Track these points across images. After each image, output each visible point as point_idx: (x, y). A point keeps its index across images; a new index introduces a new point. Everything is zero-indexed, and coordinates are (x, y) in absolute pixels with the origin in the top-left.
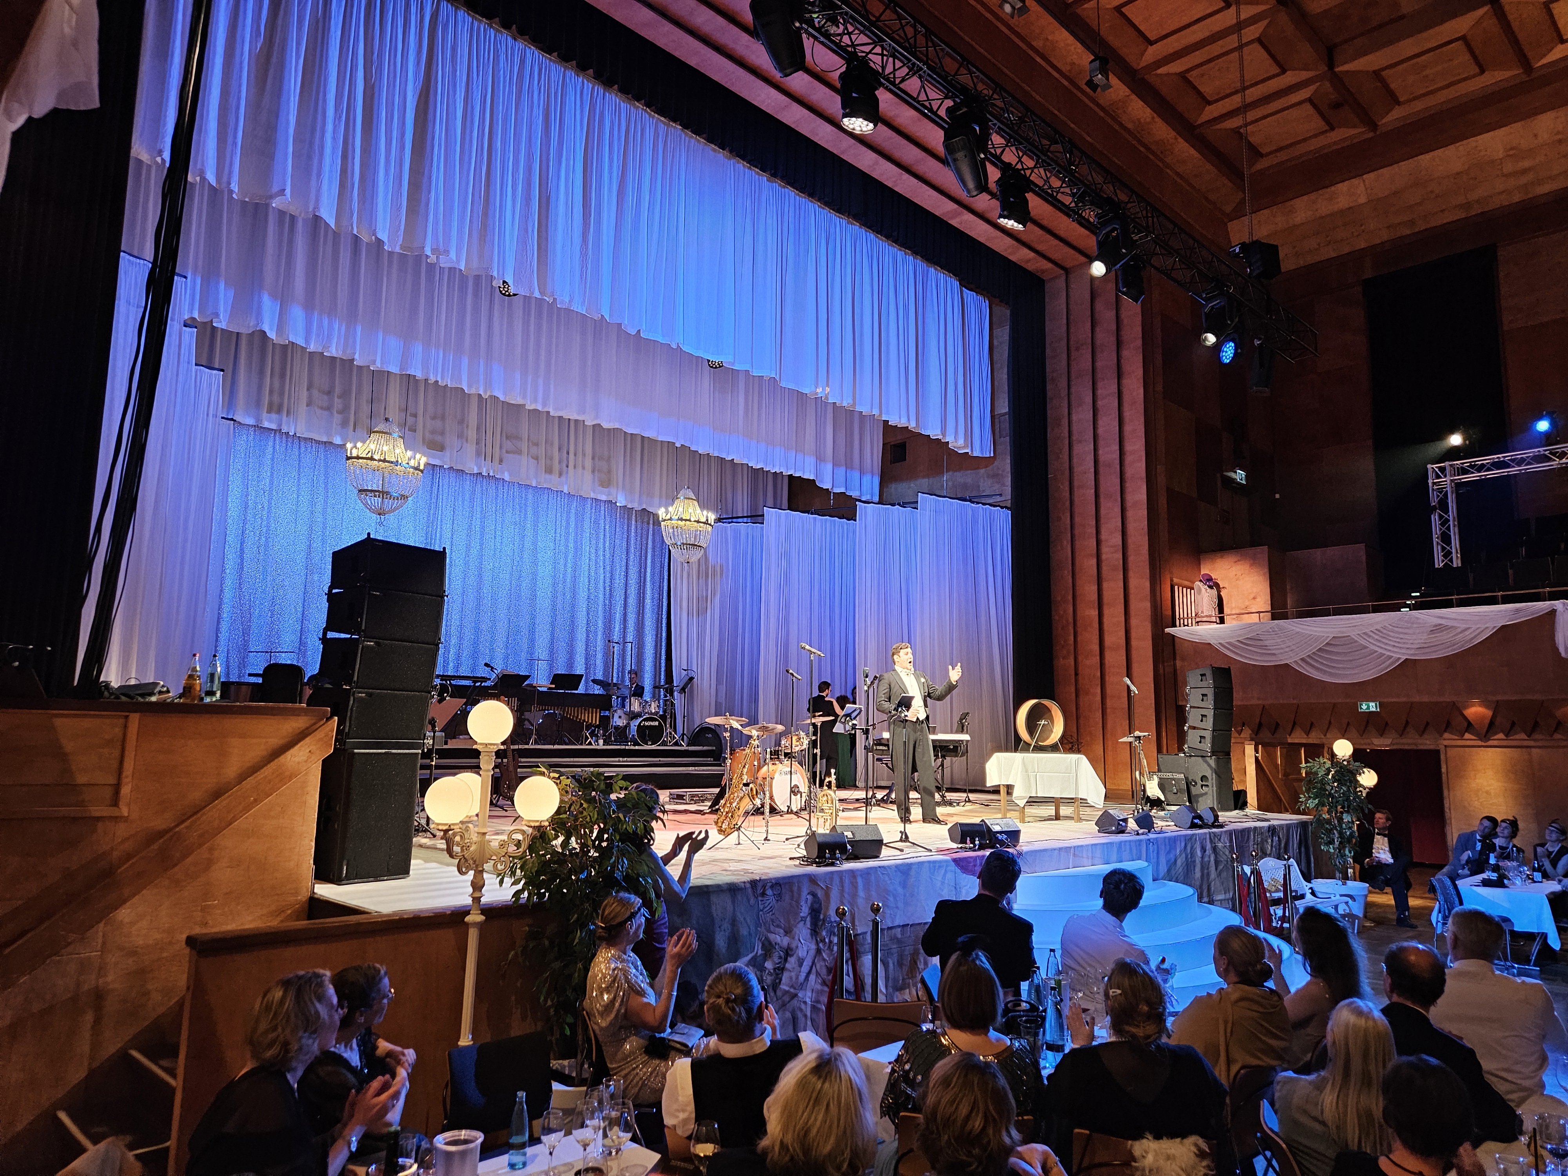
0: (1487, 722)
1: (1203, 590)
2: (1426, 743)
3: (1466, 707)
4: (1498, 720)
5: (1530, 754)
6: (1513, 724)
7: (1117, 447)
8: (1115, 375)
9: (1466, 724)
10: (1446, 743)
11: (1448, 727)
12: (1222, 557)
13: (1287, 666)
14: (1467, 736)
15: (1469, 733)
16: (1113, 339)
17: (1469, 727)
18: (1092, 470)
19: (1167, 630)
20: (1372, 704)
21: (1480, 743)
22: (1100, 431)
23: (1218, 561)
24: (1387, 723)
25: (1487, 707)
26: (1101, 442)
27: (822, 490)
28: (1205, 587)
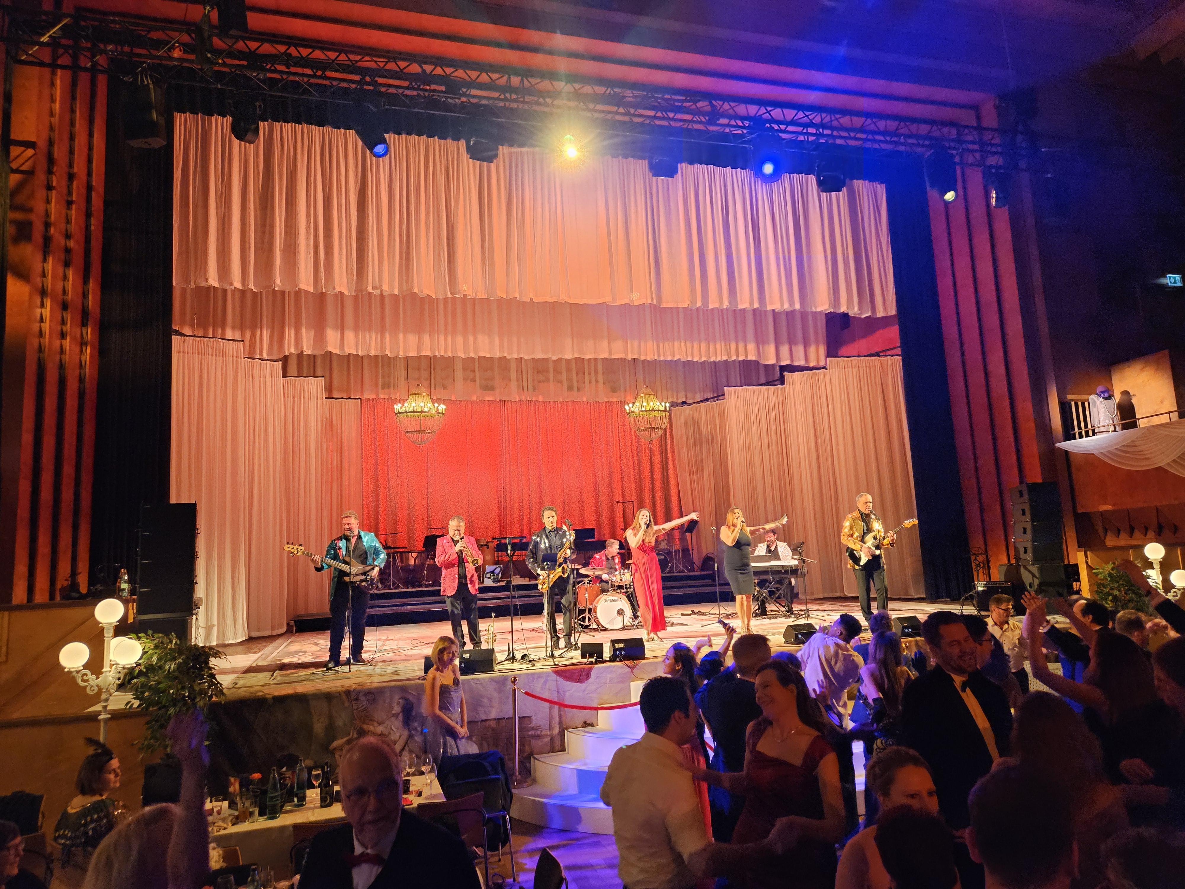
1: (1098, 402)
7: (994, 286)
12: (1129, 366)
13: (1161, 469)
18: (975, 311)
19: (1058, 445)
22: (978, 274)
23: (1127, 370)
26: (980, 285)
27: (766, 366)
28: (1101, 399)
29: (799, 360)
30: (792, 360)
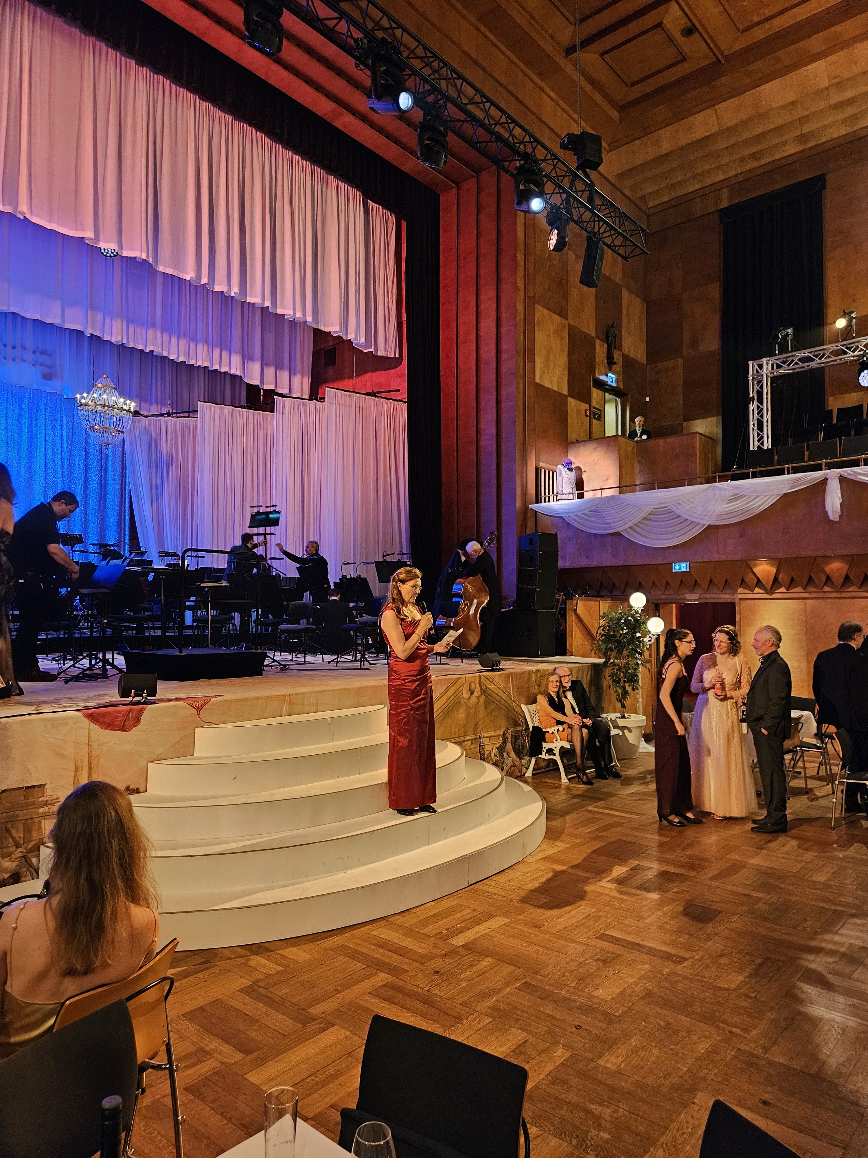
0: (772, 578)
1: (563, 472)
2: (725, 597)
3: (755, 565)
4: (781, 577)
5: (805, 604)
6: (792, 579)
7: (495, 346)
8: (495, 281)
9: (756, 580)
10: (741, 596)
11: (743, 583)
12: (584, 445)
13: (618, 534)
14: (757, 590)
15: (758, 587)
16: (494, 248)
17: (759, 583)
18: (474, 367)
19: (531, 506)
20: (683, 565)
21: (766, 596)
22: (482, 332)
23: (581, 448)
24: (696, 581)
25: (772, 565)
26: (482, 343)
27: (250, 387)
28: (566, 469)
29: (283, 388)
30: (276, 386)
